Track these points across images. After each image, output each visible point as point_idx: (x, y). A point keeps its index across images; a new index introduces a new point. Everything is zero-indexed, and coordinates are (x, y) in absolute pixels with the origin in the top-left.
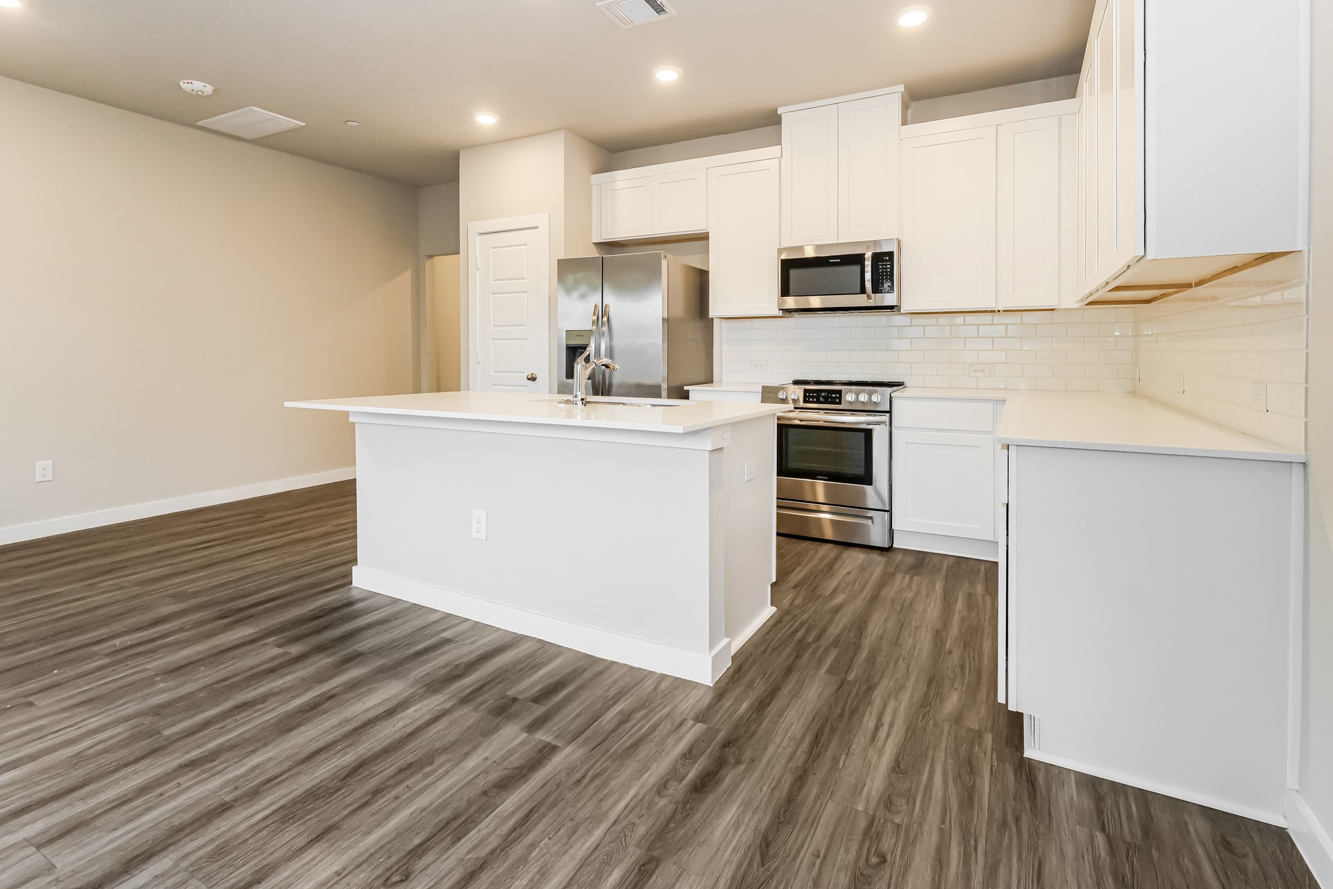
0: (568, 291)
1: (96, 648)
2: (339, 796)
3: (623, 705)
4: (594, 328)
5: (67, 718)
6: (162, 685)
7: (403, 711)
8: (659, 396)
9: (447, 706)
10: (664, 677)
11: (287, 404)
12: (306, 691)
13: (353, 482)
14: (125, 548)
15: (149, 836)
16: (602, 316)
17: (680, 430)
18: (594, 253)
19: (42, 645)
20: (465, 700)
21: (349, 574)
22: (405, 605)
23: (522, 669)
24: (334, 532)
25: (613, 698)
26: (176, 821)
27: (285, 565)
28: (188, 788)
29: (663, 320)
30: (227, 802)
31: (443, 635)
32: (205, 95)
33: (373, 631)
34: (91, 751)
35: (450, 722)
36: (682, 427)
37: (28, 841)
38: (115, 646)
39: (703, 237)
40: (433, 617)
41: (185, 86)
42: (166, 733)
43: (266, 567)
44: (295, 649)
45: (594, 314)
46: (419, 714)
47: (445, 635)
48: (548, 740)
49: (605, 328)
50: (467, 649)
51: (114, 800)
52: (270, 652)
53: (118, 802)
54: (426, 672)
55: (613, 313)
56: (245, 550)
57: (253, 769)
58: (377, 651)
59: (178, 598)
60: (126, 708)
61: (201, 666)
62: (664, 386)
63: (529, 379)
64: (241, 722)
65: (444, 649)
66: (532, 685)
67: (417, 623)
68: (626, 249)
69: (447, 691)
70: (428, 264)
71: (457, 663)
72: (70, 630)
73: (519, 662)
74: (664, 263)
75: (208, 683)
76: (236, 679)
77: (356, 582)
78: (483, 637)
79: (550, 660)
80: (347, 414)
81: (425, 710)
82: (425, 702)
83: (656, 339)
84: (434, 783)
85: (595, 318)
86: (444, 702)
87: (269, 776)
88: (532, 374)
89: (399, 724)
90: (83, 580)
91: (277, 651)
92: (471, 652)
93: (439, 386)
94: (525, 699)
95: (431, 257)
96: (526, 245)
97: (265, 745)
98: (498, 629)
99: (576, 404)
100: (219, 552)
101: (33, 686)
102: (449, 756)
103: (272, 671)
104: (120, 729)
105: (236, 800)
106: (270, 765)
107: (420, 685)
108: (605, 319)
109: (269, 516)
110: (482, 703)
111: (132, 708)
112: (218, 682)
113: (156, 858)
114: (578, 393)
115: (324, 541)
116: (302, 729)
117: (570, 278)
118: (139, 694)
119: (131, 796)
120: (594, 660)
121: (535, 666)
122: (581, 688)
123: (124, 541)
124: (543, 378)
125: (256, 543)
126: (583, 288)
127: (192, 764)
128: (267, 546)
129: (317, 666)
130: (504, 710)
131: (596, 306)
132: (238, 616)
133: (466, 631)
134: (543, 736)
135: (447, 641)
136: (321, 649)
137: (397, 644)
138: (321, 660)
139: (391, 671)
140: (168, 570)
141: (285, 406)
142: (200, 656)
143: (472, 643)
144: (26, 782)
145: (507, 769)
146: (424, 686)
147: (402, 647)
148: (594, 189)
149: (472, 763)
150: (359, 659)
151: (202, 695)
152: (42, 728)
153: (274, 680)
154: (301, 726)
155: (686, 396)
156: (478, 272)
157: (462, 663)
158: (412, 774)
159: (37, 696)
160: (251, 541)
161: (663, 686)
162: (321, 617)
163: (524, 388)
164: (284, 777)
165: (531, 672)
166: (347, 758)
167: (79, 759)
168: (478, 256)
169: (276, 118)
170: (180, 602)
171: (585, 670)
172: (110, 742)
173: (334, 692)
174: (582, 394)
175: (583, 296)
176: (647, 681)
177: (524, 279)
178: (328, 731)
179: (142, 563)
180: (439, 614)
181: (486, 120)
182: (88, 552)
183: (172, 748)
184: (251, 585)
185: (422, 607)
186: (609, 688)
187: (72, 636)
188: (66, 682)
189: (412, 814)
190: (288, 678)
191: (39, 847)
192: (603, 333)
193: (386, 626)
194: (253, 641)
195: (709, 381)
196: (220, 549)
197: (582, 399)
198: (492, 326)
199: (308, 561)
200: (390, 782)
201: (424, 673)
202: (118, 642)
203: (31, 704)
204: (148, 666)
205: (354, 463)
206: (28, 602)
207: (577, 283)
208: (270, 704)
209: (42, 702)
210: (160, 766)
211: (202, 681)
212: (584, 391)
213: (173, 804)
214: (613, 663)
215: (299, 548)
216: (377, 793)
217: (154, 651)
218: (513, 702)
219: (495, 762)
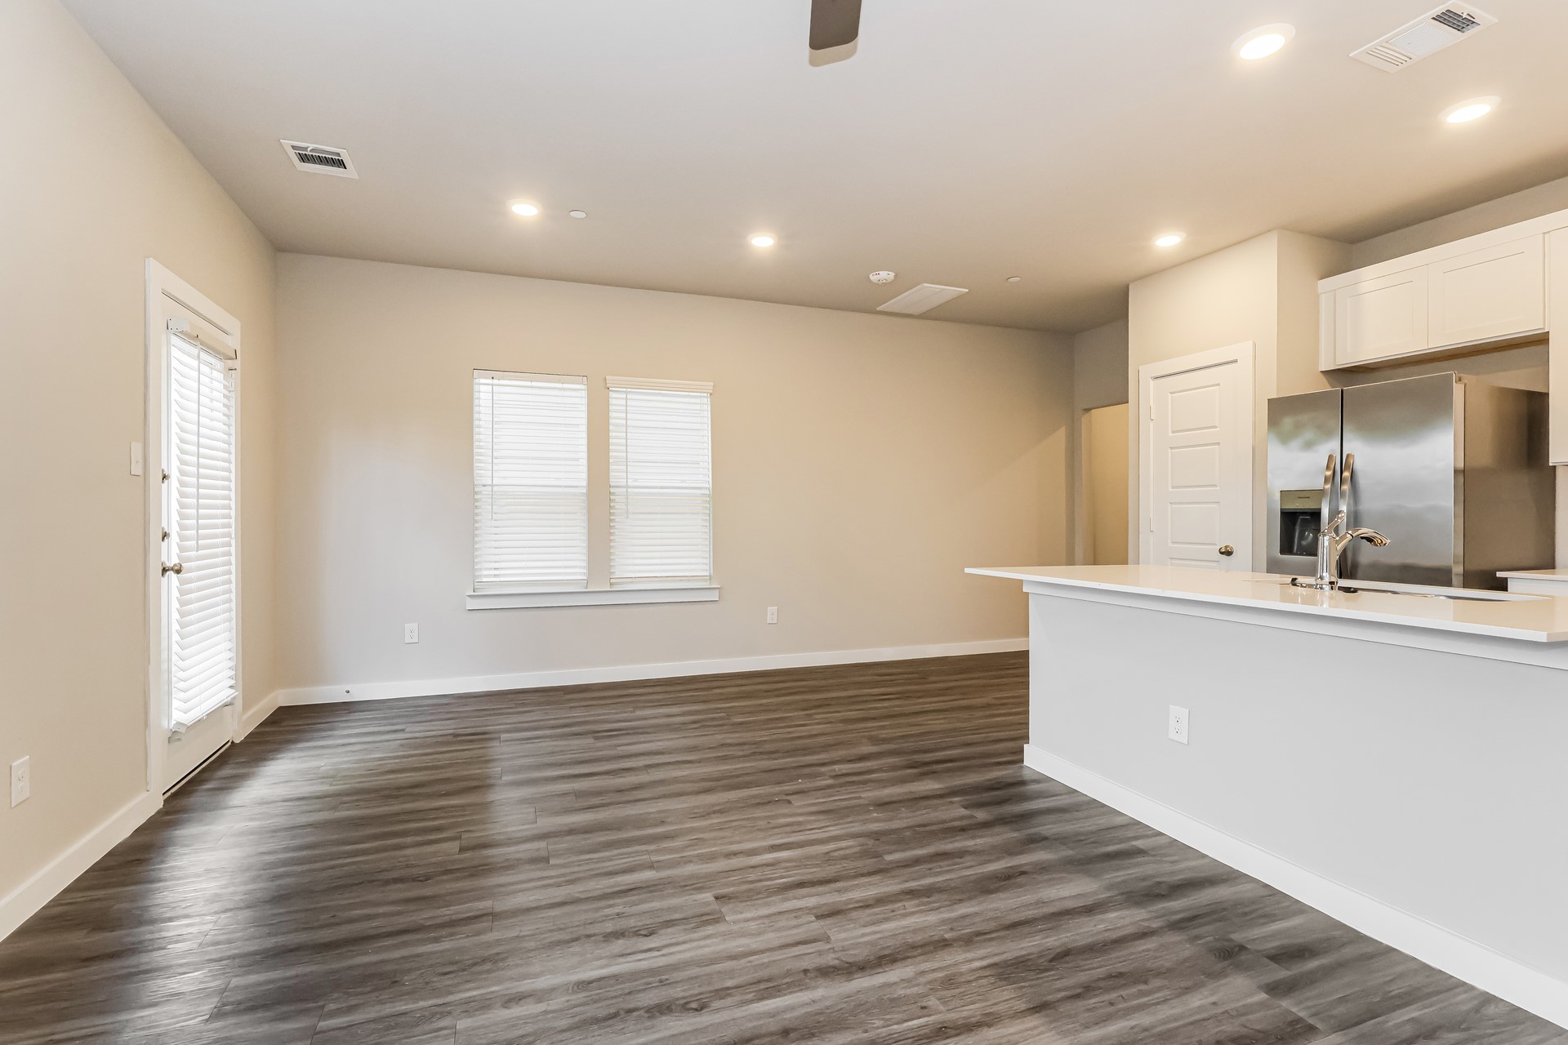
0: (1285, 439)
1: (823, 769)
2: (1047, 977)
3: (1420, 1013)
4: (1328, 486)
5: (815, 821)
6: (875, 815)
7: (1103, 913)
8: (1449, 584)
9: (1155, 925)
10: (1489, 999)
11: (967, 570)
12: (998, 859)
13: (1024, 655)
14: (827, 689)
15: (891, 943)
16: (1342, 472)
17: (1542, 637)
18: (1324, 386)
19: (788, 757)
20: (1177, 926)
21: (1022, 751)
22: (1084, 799)
23: (1246, 914)
24: (995, 705)
25: (1399, 996)
26: (910, 939)
27: (955, 730)
28: (913, 913)
29: (1456, 471)
30: (945, 940)
31: (1134, 843)
32: (888, 281)
33: (1053, 817)
34: (836, 854)
35: (1162, 945)
36: (1545, 634)
37: (809, 910)
38: (835, 770)
39: (1542, 340)
40: (1118, 821)
41: (873, 278)
42: (889, 858)
43: (938, 728)
44: (981, 815)
45: (1328, 468)
46: (1121, 923)
47: (1139, 843)
48: (1302, 1014)
49: (1346, 487)
50: (1167, 868)
51: (858, 902)
52: (955, 811)
53: (861, 904)
54: (1122, 878)
55: (1359, 464)
56: (918, 708)
57: (964, 917)
58: (1062, 840)
59: (875, 740)
60: (852, 827)
61: (903, 807)
62: (1458, 569)
63: (1222, 553)
64: (944, 869)
65: (1139, 859)
66: (1264, 937)
67: (1101, 821)
68: (1377, 374)
69: (1151, 909)
70: (1085, 419)
71: (1158, 880)
72: (804, 749)
73: (1237, 904)
74: (1458, 390)
75: (911, 824)
76: (934, 828)
77: (1028, 761)
78: (1186, 859)
79: (1285, 916)
80: (1021, 582)
81: (1127, 921)
82: (1125, 913)
83: (1445, 500)
84: (1153, 1004)
85: (1329, 473)
86: (1148, 920)
87: (980, 929)
88: (1226, 547)
89: (1101, 926)
90: (803, 710)
91: (963, 812)
92: (1173, 873)
93: (1095, 558)
94: (1258, 951)
95: (1088, 410)
96: (1219, 385)
97: (970, 899)
98: (1204, 856)
99: (1321, 588)
100: (896, 706)
101: (788, 788)
102: (1166, 982)
103: (963, 829)
104: (850, 843)
105: (955, 940)
106: (977, 919)
107: (1116, 892)
108: (1346, 474)
109: (933, 679)
110: (1198, 937)
111: (857, 828)
112: (919, 826)
113: (899, 964)
114: (1324, 574)
115: (988, 713)
116: (1001, 895)
117: (1288, 422)
118: (860, 818)
119: (870, 902)
120: (1358, 938)
121: (1265, 916)
122: (1342, 965)
123: (824, 683)
124: (1243, 552)
125: (926, 703)
126: (1309, 435)
127: (912, 893)
128: (936, 708)
129: (1004, 837)
130: (1230, 955)
131: (1330, 457)
132: (925, 769)
133: (1161, 847)
134: (1292, 1006)
135: (1140, 852)
136: (1003, 821)
137: (1082, 838)
138: (1006, 833)
139: (1083, 865)
140: (860, 714)
141: (966, 572)
142: (900, 798)
143: (1172, 862)
144: (800, 863)
145: (1245, 1027)
146: (1122, 894)
147: (1089, 843)
148: (1323, 299)
149: (1197, 1001)
150: (1044, 843)
151: (908, 833)
152: (799, 823)
153: (966, 839)
154: (1000, 891)
155: (1502, 586)
156: (1152, 424)
157: (1164, 882)
158: (1125, 985)
159: (795, 796)
160: (921, 700)
161: (1491, 1010)
162: (998, 789)
163: (1215, 564)
164: (993, 936)
165: (1262, 921)
166: (1053, 941)
167: (828, 858)
168: (1152, 404)
169: (943, 289)
170: (876, 745)
171: (1343, 945)
172: (848, 852)
173: (1025, 869)
174: (1331, 575)
175: (1309, 445)
176: (1459, 994)
177: (1216, 427)
178: (1027, 906)
179: (841, 704)
180: (1124, 818)
181: (1168, 241)
182: (803, 687)
183: (894, 873)
184: (928, 743)
185: (1104, 806)
186: (1391, 981)
187: (805, 755)
188: (809, 791)
189: (1132, 1028)
190: (979, 841)
191: (819, 917)
192: (1342, 494)
193: (1067, 816)
194: (941, 796)
195: (1546, 562)
196: (897, 702)
197: (1332, 583)
198: (1170, 487)
199: (977, 730)
200: (1102, 984)
201: (1119, 879)
202: (836, 767)
203: (789, 802)
204: (863, 796)
205: (1027, 634)
206: (771, 719)
207: (1298, 428)
208: (968, 860)
209: (798, 802)
210: (887, 885)
211: (905, 821)
212: (1335, 572)
213: (905, 922)
214: (1390, 950)
215: (964, 715)
216: (1087, 990)
217: (865, 782)
218: (1240, 950)
219: (1226, 1012)
